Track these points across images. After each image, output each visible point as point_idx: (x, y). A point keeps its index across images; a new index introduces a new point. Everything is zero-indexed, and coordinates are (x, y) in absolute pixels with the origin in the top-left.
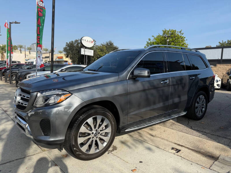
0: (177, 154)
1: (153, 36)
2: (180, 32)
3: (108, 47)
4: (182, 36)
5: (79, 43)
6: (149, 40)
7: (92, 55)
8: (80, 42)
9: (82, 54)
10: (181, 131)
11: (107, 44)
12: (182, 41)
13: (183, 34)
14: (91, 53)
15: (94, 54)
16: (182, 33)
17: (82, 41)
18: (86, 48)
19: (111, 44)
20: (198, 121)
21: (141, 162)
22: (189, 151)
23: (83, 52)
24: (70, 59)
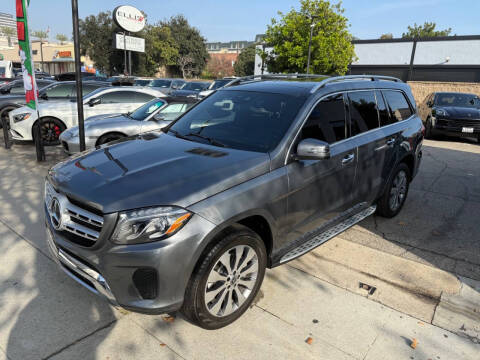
0: (371, 296)
1: (280, 13)
2: (338, 6)
3: (175, 29)
4: (342, 15)
5: (109, 21)
6: (274, 21)
7: (143, 51)
8: (111, 17)
9: (118, 47)
10: (367, 245)
11: (174, 23)
12: (340, 27)
13: (343, 11)
14: (138, 45)
15: (146, 48)
16: (341, 8)
17: (117, 17)
18: (127, 33)
19: (183, 23)
20: (393, 220)
21: (315, 321)
22: (390, 287)
23: (121, 42)
24: (91, 59)
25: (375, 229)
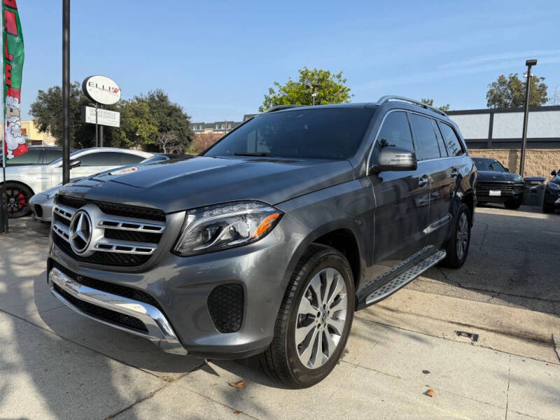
0: (475, 343)
1: (277, 84)
2: (339, 76)
3: (154, 105)
4: (344, 85)
5: (77, 93)
6: (271, 91)
7: (118, 125)
8: (80, 89)
9: (88, 121)
10: (445, 294)
11: (152, 98)
12: (343, 97)
13: (344, 82)
14: (112, 120)
15: (121, 123)
16: (342, 78)
17: (88, 88)
18: (100, 105)
19: (163, 99)
20: (461, 271)
21: (426, 372)
23: (91, 116)
25: (446, 279)
